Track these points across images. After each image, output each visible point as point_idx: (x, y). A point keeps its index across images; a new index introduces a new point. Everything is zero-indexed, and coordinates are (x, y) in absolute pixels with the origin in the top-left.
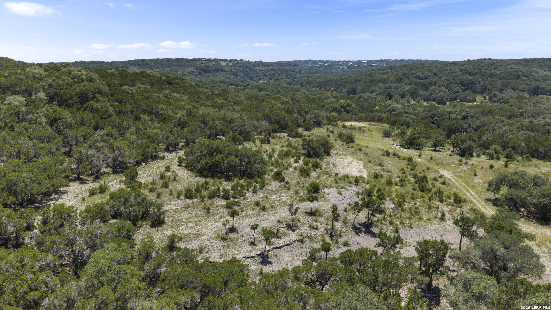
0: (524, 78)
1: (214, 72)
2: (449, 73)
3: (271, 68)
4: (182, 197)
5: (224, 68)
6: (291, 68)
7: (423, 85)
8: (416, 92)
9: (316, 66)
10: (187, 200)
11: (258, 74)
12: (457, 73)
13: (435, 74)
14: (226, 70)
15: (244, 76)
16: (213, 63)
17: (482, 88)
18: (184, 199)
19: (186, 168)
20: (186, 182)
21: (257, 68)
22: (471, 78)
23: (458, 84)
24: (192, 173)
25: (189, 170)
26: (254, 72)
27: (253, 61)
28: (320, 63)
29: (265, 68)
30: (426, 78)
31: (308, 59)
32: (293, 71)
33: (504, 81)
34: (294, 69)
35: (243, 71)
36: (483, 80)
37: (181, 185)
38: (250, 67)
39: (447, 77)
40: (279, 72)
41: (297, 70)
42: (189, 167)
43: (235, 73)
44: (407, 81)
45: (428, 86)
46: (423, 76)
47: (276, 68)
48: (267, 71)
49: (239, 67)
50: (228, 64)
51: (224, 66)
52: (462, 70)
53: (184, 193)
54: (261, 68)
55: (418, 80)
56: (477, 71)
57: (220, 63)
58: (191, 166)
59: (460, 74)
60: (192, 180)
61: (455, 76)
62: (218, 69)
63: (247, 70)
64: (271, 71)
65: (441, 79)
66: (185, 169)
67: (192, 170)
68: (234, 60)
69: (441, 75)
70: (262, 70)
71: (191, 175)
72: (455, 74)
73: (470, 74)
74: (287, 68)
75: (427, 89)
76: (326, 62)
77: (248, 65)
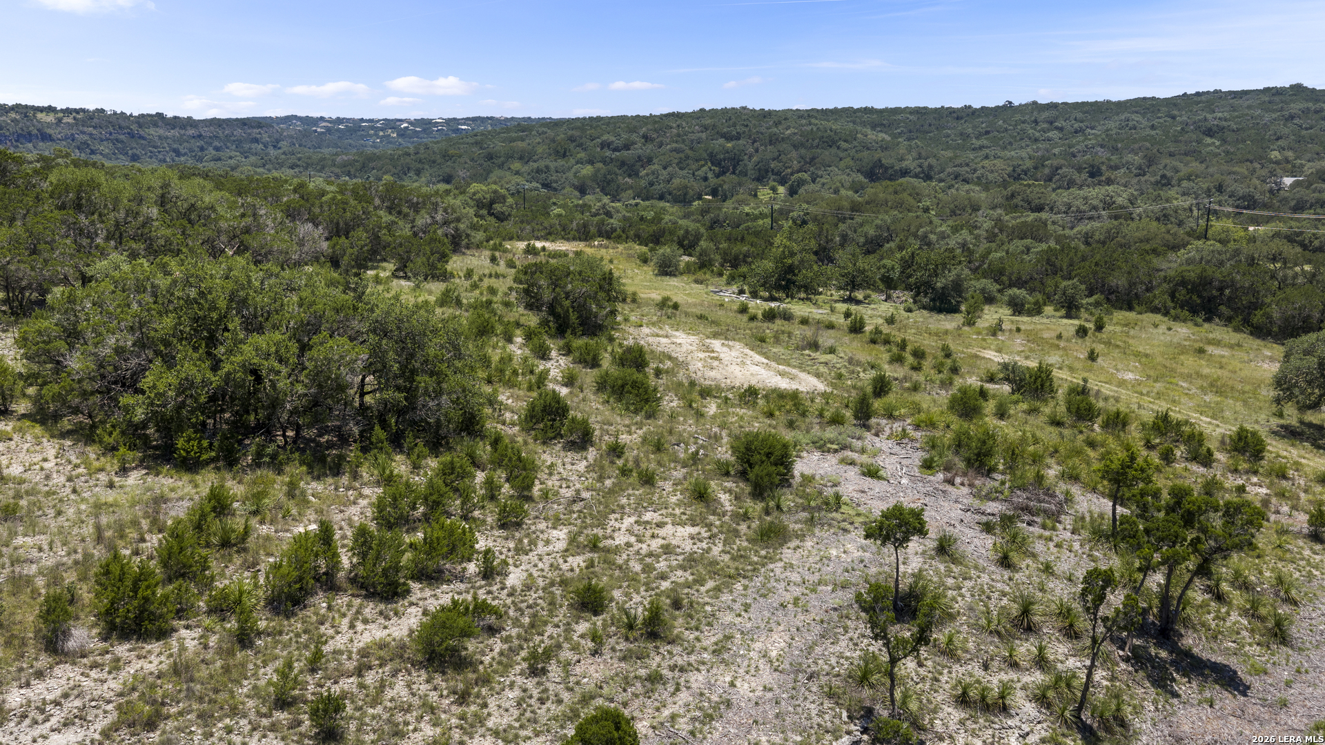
0: (844, 145)
1: (16, 141)
2: (679, 135)
3: (191, 132)
4: (82, 635)
5: (49, 131)
6: (250, 134)
7: (623, 164)
8: (613, 180)
9: (316, 131)
10: (122, 650)
11: (155, 147)
12: (698, 135)
13: (646, 138)
14: (54, 136)
15: (114, 154)
16: (13, 115)
17: (760, 170)
18: (96, 644)
19: (43, 422)
20: (71, 512)
21: (152, 131)
22: (729, 145)
23: (705, 159)
24: (92, 452)
25: (64, 435)
26: (143, 142)
27: (136, 114)
28: (324, 124)
29: (175, 133)
30: (627, 147)
31: (289, 114)
32: (256, 141)
33: (803, 151)
34: (259, 136)
35: (107, 139)
36: (757, 151)
37: (43, 540)
38: (128, 128)
39: (674, 145)
40: (217, 143)
41: (266, 138)
42: (56, 417)
43: (85, 143)
44: (582, 155)
45: (633, 165)
46: (618, 143)
47: (205, 131)
48: (180, 141)
49: (95, 127)
50: (60, 120)
51: (49, 125)
52: (707, 129)
53: (86, 593)
54: (161, 132)
55: (608, 153)
56: (739, 129)
57: (35, 117)
58: (76, 411)
59: (704, 136)
60: (110, 496)
61: (692, 141)
62: (30, 134)
63: (122, 137)
64: (192, 141)
65: (662, 150)
66: (38, 430)
67: (85, 435)
68: (77, 111)
69: (661, 139)
70: (167, 138)
71: (87, 464)
72: (693, 137)
73: (729, 138)
74: (238, 132)
75: (633, 173)
76: (339, 121)
77: (123, 124)
